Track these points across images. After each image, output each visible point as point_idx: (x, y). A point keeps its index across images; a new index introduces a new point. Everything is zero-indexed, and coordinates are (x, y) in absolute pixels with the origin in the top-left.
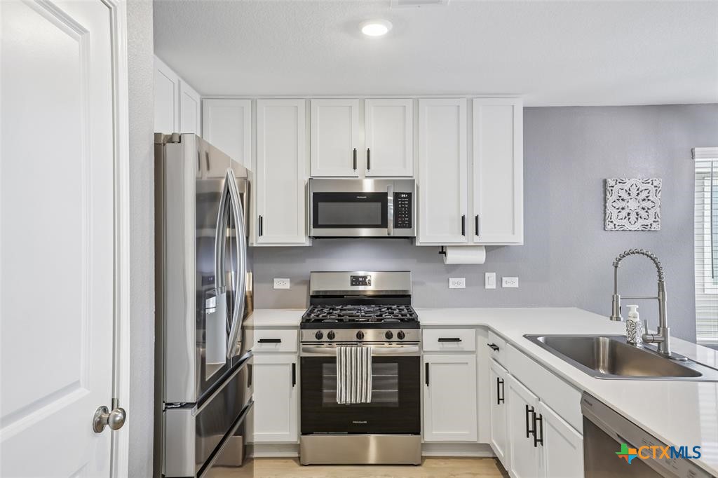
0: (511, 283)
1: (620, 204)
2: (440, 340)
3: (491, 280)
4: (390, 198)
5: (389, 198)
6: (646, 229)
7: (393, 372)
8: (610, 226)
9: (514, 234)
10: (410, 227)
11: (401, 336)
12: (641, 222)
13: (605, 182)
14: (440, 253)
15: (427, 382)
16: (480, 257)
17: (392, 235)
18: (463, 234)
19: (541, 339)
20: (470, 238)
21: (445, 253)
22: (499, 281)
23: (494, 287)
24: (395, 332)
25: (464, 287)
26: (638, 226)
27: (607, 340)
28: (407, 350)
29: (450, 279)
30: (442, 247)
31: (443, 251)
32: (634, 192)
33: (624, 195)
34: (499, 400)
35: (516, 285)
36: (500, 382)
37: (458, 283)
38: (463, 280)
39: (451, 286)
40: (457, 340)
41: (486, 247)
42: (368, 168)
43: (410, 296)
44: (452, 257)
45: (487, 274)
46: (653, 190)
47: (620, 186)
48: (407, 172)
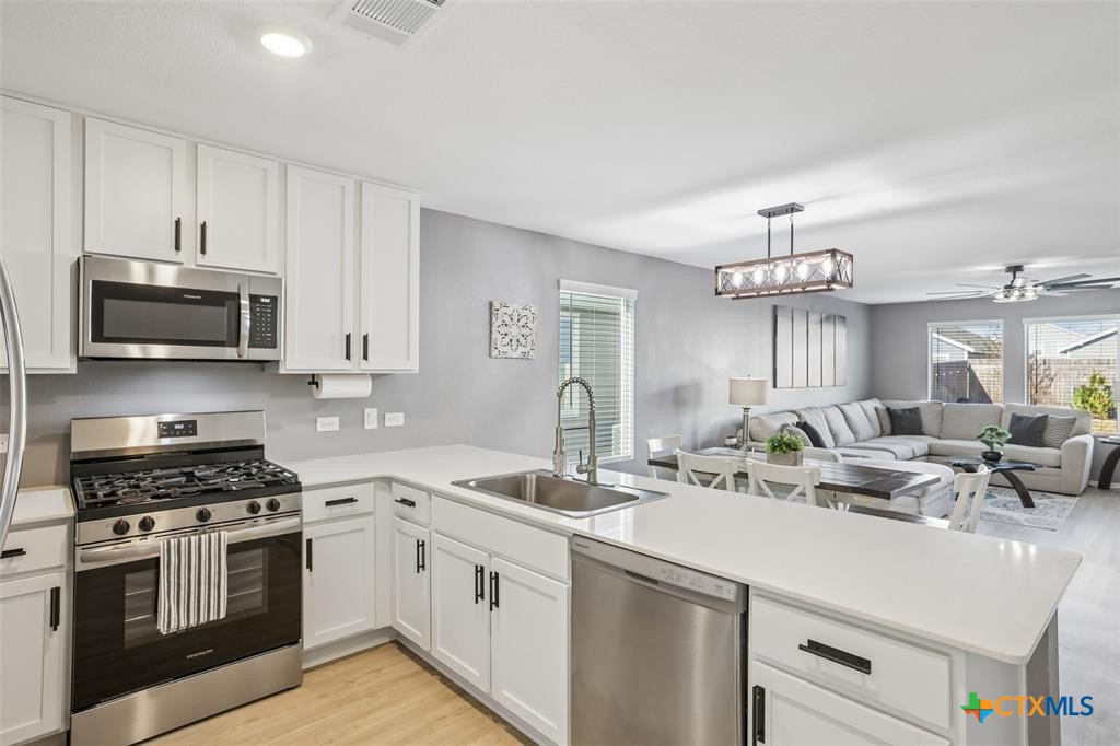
0: (396, 419)
1: (504, 330)
2: (329, 504)
3: (371, 418)
4: (245, 302)
5: (242, 301)
6: (525, 356)
7: (256, 563)
8: (495, 353)
9: (408, 359)
10: (274, 346)
11: (273, 506)
12: (521, 349)
13: (491, 304)
14: (310, 383)
15: (309, 566)
16: (363, 388)
17: (245, 357)
18: (348, 357)
19: (472, 484)
20: (356, 364)
21: (317, 384)
22: (382, 418)
23: (375, 426)
24: (263, 501)
25: (337, 429)
26: (518, 354)
27: (534, 476)
28: (282, 526)
29: (319, 419)
30: (313, 375)
31: (314, 381)
32: (516, 318)
33: (508, 320)
34: (418, 567)
35: (401, 422)
36: (421, 545)
37: (328, 424)
38: (336, 420)
39: (320, 428)
40: (351, 500)
41: (371, 375)
42: (203, 251)
43: (262, 447)
44: (329, 389)
45: (367, 411)
46: (531, 317)
47: (504, 310)
48: (271, 265)
